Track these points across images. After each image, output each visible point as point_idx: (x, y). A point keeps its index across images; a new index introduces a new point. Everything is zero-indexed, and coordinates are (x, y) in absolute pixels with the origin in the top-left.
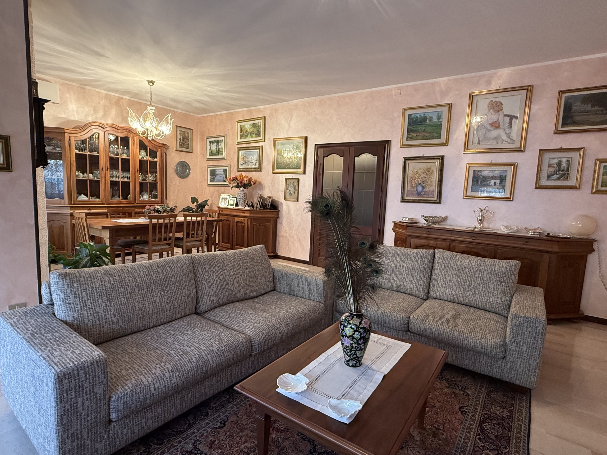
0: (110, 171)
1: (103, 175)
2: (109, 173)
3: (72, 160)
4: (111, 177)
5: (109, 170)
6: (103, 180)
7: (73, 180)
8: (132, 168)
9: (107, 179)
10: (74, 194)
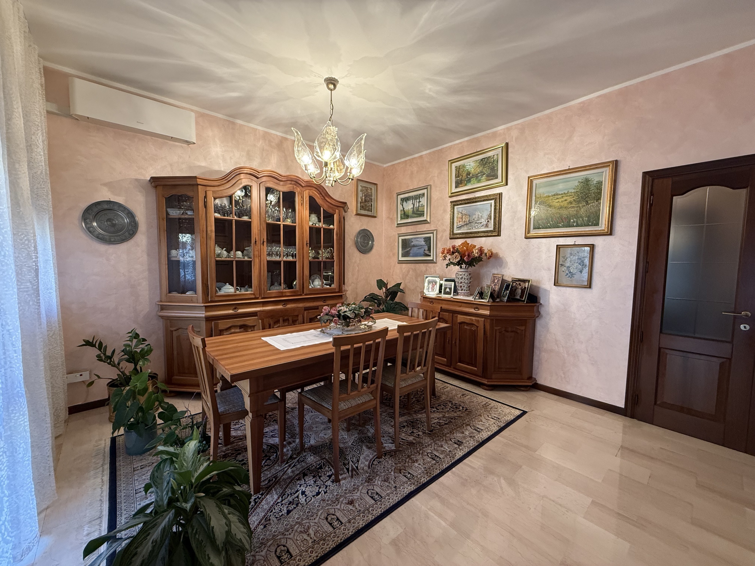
0: (267, 246)
1: (256, 253)
2: (265, 249)
3: (209, 229)
4: (269, 255)
5: (265, 243)
6: (257, 260)
7: (211, 261)
8: (299, 239)
9: (262, 260)
10: (212, 285)
